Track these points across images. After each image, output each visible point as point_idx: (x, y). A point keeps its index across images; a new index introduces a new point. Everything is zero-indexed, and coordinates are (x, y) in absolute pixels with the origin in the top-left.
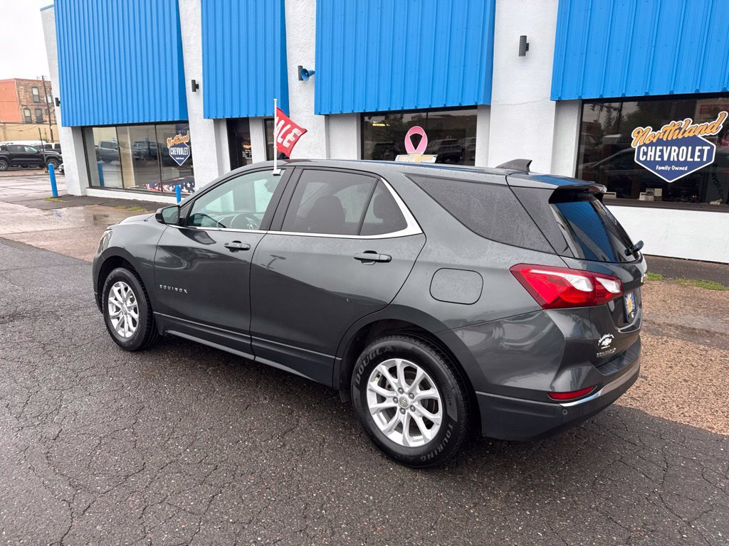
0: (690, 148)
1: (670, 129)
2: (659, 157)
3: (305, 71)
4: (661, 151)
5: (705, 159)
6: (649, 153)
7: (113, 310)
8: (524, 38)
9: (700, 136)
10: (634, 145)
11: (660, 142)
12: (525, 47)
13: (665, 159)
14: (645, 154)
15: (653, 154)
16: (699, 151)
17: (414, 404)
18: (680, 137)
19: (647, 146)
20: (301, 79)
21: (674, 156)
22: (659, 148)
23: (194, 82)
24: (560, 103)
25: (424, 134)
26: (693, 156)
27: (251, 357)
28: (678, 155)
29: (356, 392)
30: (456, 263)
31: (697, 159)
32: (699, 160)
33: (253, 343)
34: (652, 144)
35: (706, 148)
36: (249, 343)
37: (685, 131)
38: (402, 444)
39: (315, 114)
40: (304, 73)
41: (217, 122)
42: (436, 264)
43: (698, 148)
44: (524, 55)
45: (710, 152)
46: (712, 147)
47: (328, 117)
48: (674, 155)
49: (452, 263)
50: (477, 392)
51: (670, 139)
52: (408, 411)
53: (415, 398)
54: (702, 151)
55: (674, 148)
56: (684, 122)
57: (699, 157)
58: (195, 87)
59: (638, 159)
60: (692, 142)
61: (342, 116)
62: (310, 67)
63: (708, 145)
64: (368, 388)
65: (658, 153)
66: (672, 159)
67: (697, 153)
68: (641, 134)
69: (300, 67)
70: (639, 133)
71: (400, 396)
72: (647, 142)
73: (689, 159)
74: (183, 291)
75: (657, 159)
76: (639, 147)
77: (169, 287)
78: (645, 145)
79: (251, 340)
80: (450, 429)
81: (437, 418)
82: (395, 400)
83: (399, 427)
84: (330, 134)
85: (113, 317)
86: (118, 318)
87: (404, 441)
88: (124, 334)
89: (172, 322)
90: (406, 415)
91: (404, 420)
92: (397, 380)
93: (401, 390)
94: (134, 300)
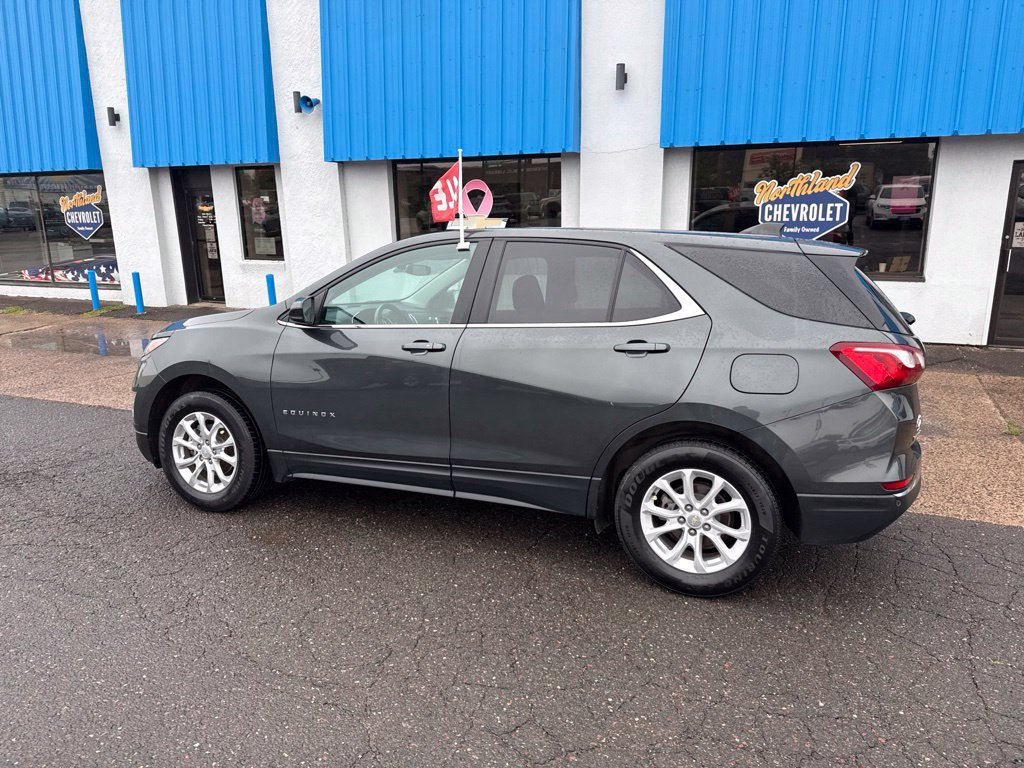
0: (821, 205)
1: (798, 184)
2: (788, 216)
3: (306, 99)
4: (789, 209)
5: (838, 219)
6: (776, 213)
7: (180, 456)
8: (621, 67)
9: (831, 191)
10: (758, 203)
11: (787, 199)
12: (622, 78)
13: (794, 218)
14: (771, 213)
15: (779, 213)
16: (832, 208)
17: (709, 522)
18: (810, 192)
19: (773, 203)
20: (299, 110)
21: (803, 216)
22: (786, 206)
23: (111, 110)
24: (670, 152)
25: (487, 190)
26: (824, 216)
27: (450, 493)
28: (808, 213)
29: (626, 517)
30: (760, 347)
31: (829, 219)
32: (831, 219)
33: (454, 474)
34: (778, 201)
35: (839, 206)
36: (449, 474)
37: (815, 186)
38: (696, 572)
39: (326, 160)
40: (304, 103)
41: (154, 172)
43: (830, 205)
44: (623, 88)
45: (843, 210)
46: (845, 204)
47: (342, 165)
48: (803, 214)
49: (755, 347)
50: (798, 495)
51: (798, 195)
52: (700, 531)
53: (710, 514)
54: (834, 209)
55: (803, 205)
56: (813, 175)
57: (831, 216)
58: (114, 118)
59: (763, 220)
60: (823, 198)
61: (368, 165)
62: (315, 92)
64: (642, 510)
65: (786, 212)
66: (801, 219)
67: (829, 212)
68: (765, 189)
69: (297, 94)
70: (762, 187)
71: (687, 515)
72: (773, 199)
73: (821, 219)
74: (328, 415)
75: (785, 219)
76: (764, 205)
77: (300, 412)
78: (770, 202)
79: (451, 470)
80: (764, 543)
81: (744, 532)
82: (681, 520)
83: (689, 552)
84: (347, 189)
85: (183, 466)
86: (192, 467)
87: (696, 568)
88: (208, 488)
89: (305, 460)
90: (698, 536)
91: (695, 542)
92: (683, 496)
93: (690, 507)
94: (228, 436)
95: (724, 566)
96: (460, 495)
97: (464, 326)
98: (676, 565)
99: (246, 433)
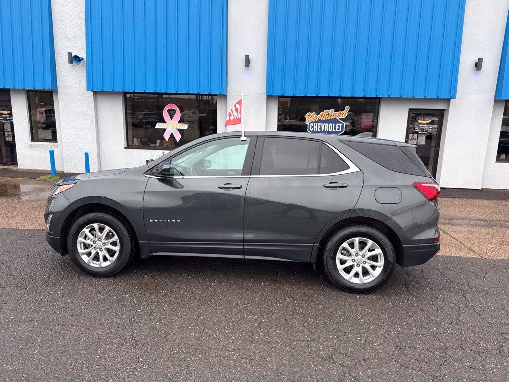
0: (334, 124)
1: (324, 115)
2: (320, 129)
3: (76, 57)
4: (320, 126)
5: (340, 130)
6: (315, 127)
7: (81, 248)
8: (247, 57)
9: (338, 118)
10: (307, 122)
11: (319, 121)
12: (247, 62)
13: (322, 130)
14: (313, 127)
15: (316, 127)
16: (338, 126)
17: (366, 260)
18: (329, 119)
19: (313, 123)
20: (71, 62)
21: (326, 129)
22: (319, 124)
24: (270, 97)
26: (335, 129)
27: (241, 257)
28: (328, 128)
29: (330, 261)
30: (386, 184)
31: (337, 130)
32: (338, 131)
33: (245, 247)
34: (315, 122)
35: (341, 125)
36: (242, 247)
37: (331, 116)
39: (87, 90)
40: (74, 59)
42: (375, 186)
43: (337, 125)
44: (248, 66)
45: (343, 126)
46: (343, 124)
47: (96, 93)
48: (326, 128)
50: (403, 246)
51: (324, 119)
52: (362, 265)
53: (366, 257)
54: (339, 126)
55: (326, 124)
56: (330, 111)
57: (338, 129)
59: (309, 130)
60: (334, 121)
63: (342, 123)
64: (336, 257)
65: (319, 127)
66: (325, 130)
67: (337, 127)
68: (310, 116)
69: (70, 54)
70: (309, 116)
71: (356, 258)
72: (313, 121)
73: (333, 130)
74: (176, 221)
75: (319, 130)
76: (310, 124)
77: (161, 221)
78: (312, 122)
79: (243, 245)
80: (390, 267)
81: (381, 263)
82: (353, 260)
83: (357, 275)
84: (98, 105)
85: (83, 254)
86: (89, 254)
87: (360, 281)
88: (100, 264)
89: (161, 245)
90: (361, 267)
91: (360, 270)
92: (354, 250)
93: (357, 255)
94: (114, 236)
95: (372, 279)
96: (246, 257)
97: (249, 176)
98: (352, 281)
99: (126, 233)
